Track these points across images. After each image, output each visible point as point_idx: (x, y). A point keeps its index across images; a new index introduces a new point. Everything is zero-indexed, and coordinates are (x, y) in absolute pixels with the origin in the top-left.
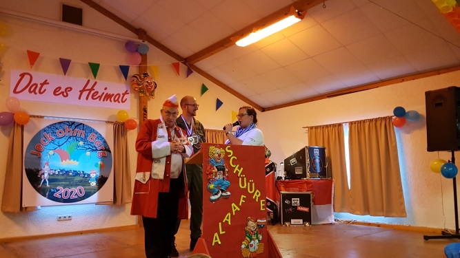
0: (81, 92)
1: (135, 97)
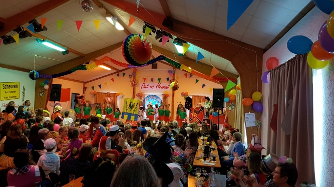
0: (157, 87)
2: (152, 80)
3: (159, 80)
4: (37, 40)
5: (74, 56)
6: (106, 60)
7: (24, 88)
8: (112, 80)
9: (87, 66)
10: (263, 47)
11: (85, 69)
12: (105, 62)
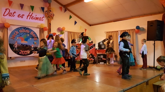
0: (28, 16)
1: (47, 19)
2: (22, 6)
3: (32, 8)
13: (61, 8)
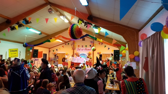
0: (85, 50)
2: (82, 46)
3: (86, 46)
4: (27, 28)
5: (44, 35)
6: (60, 37)
7: (20, 52)
8: (63, 46)
9: (51, 40)
10: (138, 28)
11: (50, 42)
12: (59, 38)
13: (99, 43)
